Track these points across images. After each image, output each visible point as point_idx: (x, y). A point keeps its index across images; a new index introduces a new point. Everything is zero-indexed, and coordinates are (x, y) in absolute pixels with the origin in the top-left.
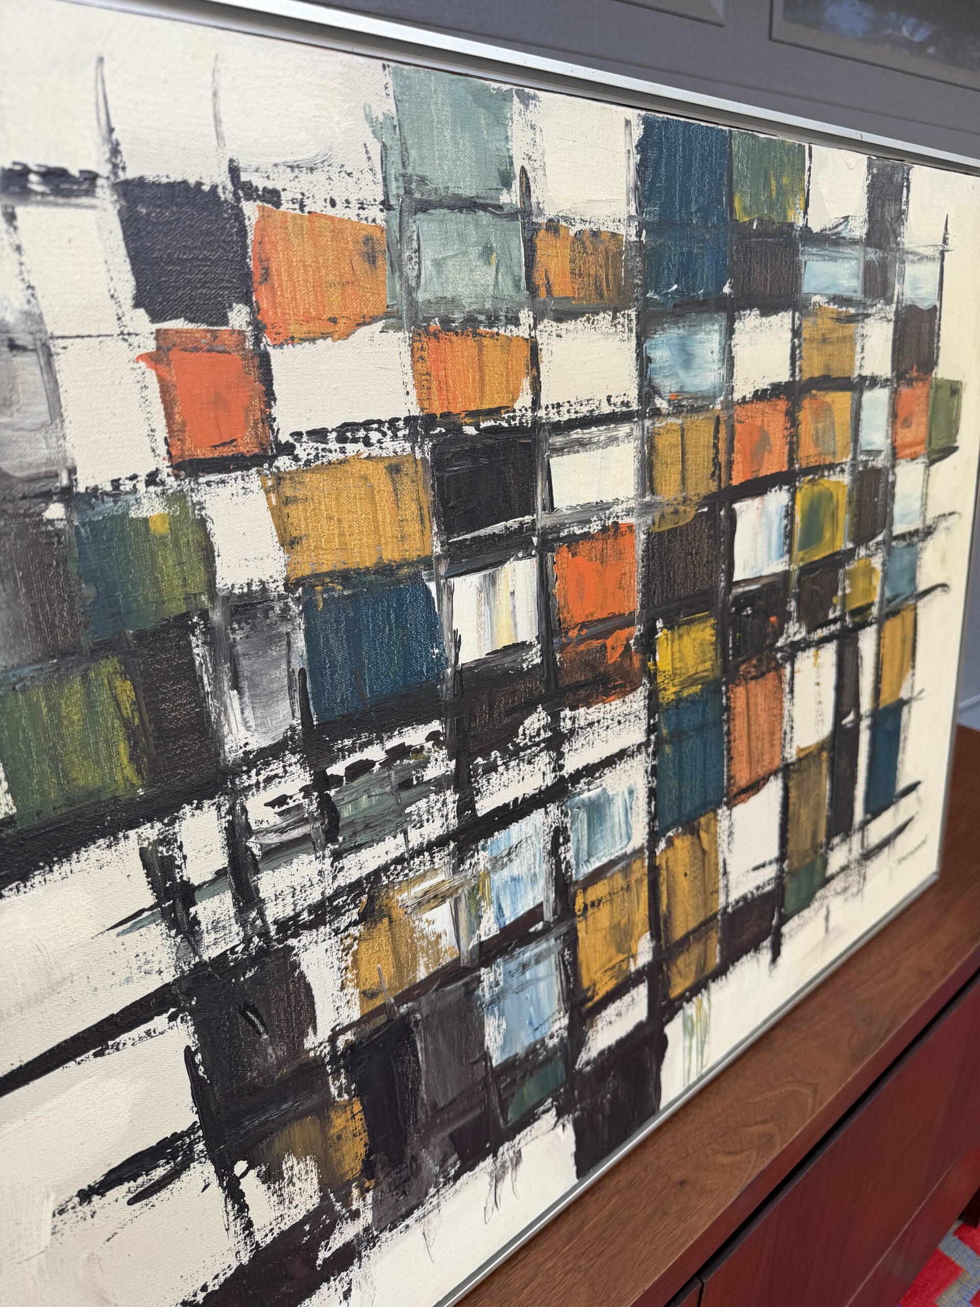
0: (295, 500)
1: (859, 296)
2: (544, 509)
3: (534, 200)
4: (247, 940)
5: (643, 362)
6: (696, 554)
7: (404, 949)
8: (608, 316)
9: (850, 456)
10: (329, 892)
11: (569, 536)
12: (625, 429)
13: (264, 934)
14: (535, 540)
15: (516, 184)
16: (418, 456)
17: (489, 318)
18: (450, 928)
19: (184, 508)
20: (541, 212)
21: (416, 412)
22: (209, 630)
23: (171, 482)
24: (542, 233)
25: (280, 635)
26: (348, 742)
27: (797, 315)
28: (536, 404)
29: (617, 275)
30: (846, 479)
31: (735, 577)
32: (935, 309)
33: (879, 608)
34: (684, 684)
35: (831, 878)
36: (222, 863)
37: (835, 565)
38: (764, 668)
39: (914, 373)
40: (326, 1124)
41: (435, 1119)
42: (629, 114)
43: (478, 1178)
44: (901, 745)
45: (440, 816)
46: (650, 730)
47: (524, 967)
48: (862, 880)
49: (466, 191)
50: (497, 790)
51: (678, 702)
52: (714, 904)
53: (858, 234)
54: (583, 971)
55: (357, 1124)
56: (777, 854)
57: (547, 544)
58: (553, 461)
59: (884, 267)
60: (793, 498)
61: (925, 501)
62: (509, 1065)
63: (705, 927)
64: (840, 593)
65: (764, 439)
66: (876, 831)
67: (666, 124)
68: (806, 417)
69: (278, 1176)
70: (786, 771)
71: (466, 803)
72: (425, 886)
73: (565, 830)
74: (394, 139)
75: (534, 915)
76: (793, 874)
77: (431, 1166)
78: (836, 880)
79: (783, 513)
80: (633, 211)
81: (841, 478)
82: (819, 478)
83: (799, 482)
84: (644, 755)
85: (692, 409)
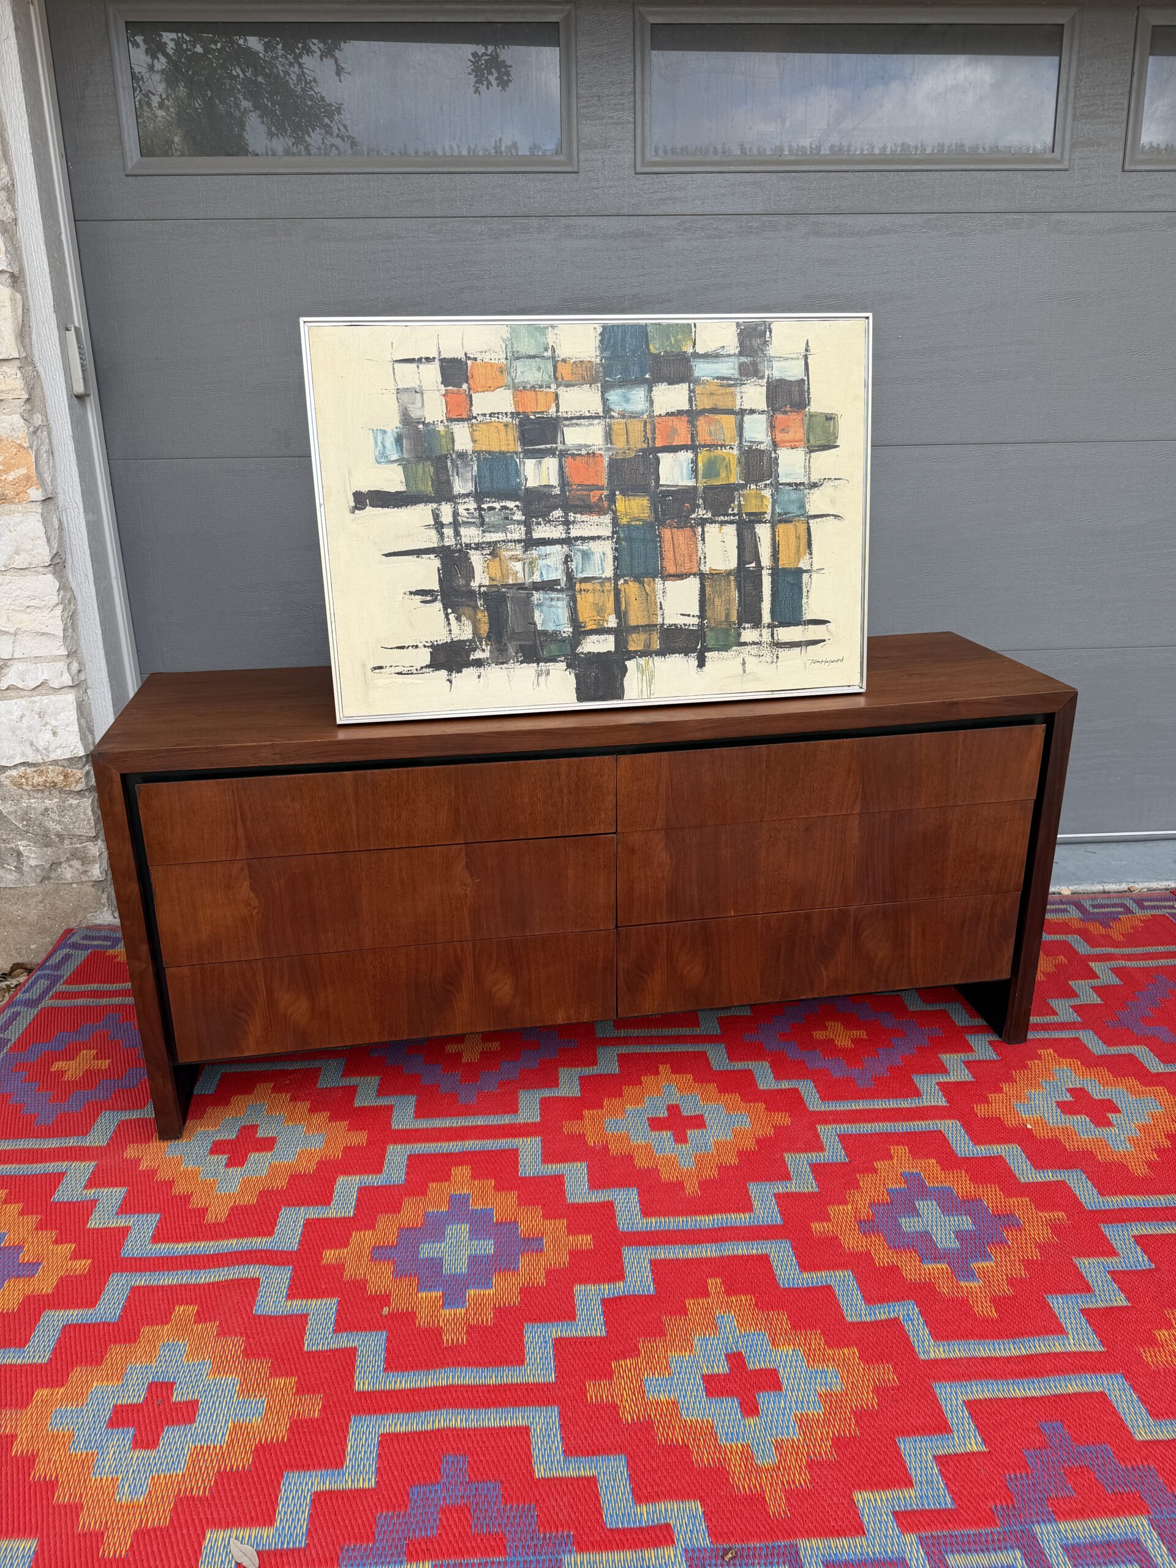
0: (476, 430)
1: (737, 376)
3: (557, 354)
4: (456, 545)
5: (605, 401)
6: (637, 470)
7: (505, 571)
8: (588, 386)
9: (737, 442)
10: (481, 541)
11: (571, 453)
12: (597, 421)
13: (461, 545)
14: (557, 452)
15: (550, 350)
16: (514, 423)
17: (539, 386)
18: (522, 571)
19: (448, 429)
20: (559, 357)
21: (514, 411)
22: (452, 460)
23: (446, 423)
24: (560, 363)
25: (470, 464)
26: (489, 499)
27: (692, 384)
28: (557, 411)
30: (735, 452)
31: (661, 483)
32: (803, 380)
33: (772, 517)
34: (632, 519)
35: (745, 644)
36: (452, 521)
37: (730, 490)
38: (683, 525)
39: (788, 408)
40: (476, 614)
41: (514, 635)
42: (595, 326)
43: (531, 669)
44: (805, 594)
45: (519, 533)
46: (614, 533)
47: (552, 599)
48: (775, 657)
49: (533, 353)
50: (541, 532)
51: (629, 526)
52: (655, 620)
53: (732, 352)
54: (580, 614)
55: (486, 619)
56: (698, 614)
57: (563, 455)
58: (565, 429)
59: (754, 364)
60: (696, 456)
61: (808, 469)
62: (544, 633)
63: (649, 628)
64: (736, 503)
65: (675, 431)
66: (785, 634)
67: (613, 326)
68: (702, 423)
69: (460, 621)
70: (702, 576)
71: (529, 532)
72: (513, 553)
73: (571, 557)
74: (509, 343)
75: (557, 582)
76: (712, 629)
77: (511, 651)
78: (750, 647)
79: (690, 461)
80: (598, 353)
81: (731, 451)
82: (714, 449)
83: (700, 450)
84: (610, 541)
85: (631, 417)
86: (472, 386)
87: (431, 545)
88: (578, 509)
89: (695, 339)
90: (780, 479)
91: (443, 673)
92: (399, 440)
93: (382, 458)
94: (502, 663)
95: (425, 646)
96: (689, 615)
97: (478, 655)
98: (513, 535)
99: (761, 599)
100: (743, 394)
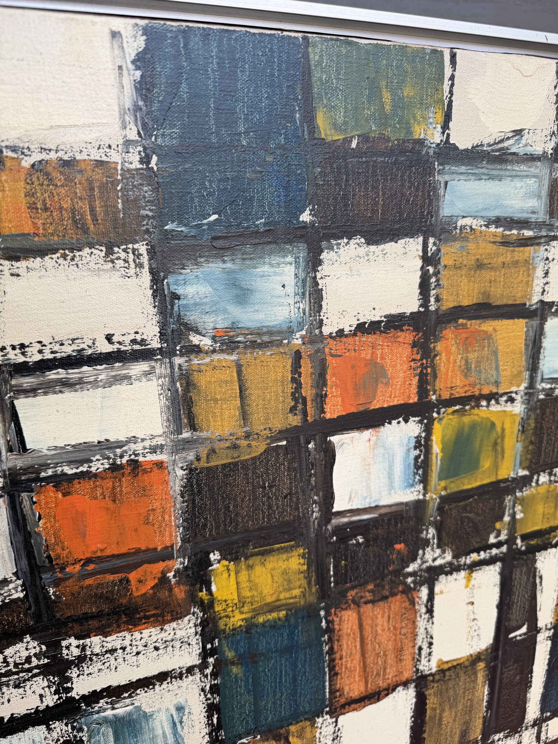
1: (542, 216)
2: (12, 451)
5: (166, 298)
6: (270, 487)
9: (524, 385)
11: (55, 476)
12: (143, 366)
27: (431, 240)
29: (111, 208)
30: (518, 407)
31: (337, 508)
34: (257, 612)
37: (498, 492)
38: (385, 592)
42: (117, 24)
46: (205, 654)
51: (249, 628)
53: (538, 149)
57: (19, 485)
58: (22, 404)
60: (428, 430)
64: (507, 519)
65: (377, 372)
67: (186, 33)
68: (448, 348)
70: (422, 682)
79: (412, 444)
80: (133, 135)
81: (509, 407)
82: (473, 408)
83: (438, 413)
84: (198, 676)
85: (254, 345)
88: (94, 623)
89: (450, 102)
100: (551, 265)
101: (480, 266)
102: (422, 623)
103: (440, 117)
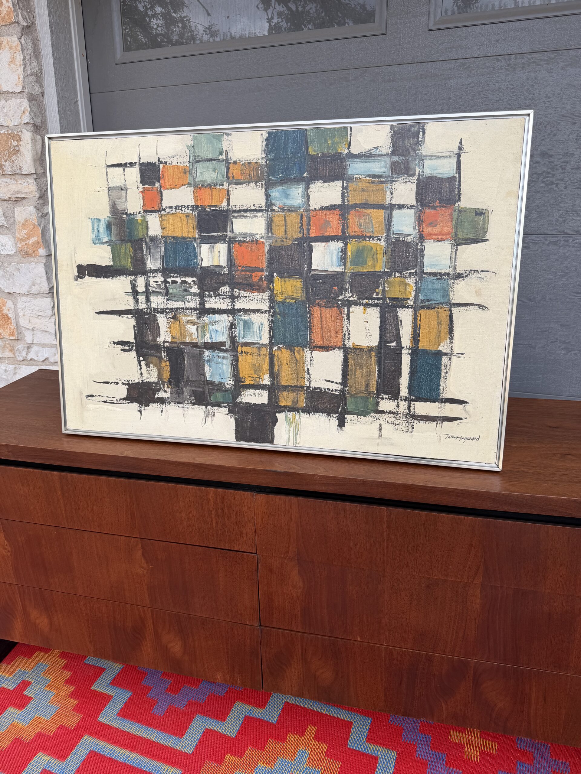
0: (165, 220)
1: (388, 174)
2: (230, 232)
3: (229, 157)
4: (147, 309)
5: (268, 196)
6: (292, 256)
7: (183, 331)
8: (254, 183)
9: (385, 234)
10: (165, 307)
11: (239, 240)
12: (260, 214)
13: (151, 309)
14: (227, 239)
15: (224, 154)
16: (194, 214)
17: (215, 184)
18: (196, 333)
19: (144, 219)
20: (231, 159)
21: (194, 204)
22: (146, 242)
23: (142, 213)
24: (231, 164)
25: (159, 247)
26: (172, 275)
27: (345, 182)
28: (228, 205)
29: (257, 173)
30: (383, 243)
31: (313, 268)
32: (454, 177)
33: (415, 302)
34: (287, 297)
35: (382, 412)
36: (144, 290)
37: (376, 276)
38: (330, 305)
39: (437, 204)
40: (160, 362)
41: (189, 382)
42: (262, 132)
43: (200, 410)
44: (443, 374)
45: (194, 302)
46: (270, 307)
47: (219, 357)
48: (410, 427)
49: (210, 157)
50: (212, 303)
51: (284, 303)
52: (302, 382)
53: (385, 152)
54: (240, 371)
55: (168, 368)
56: (341, 381)
57: (231, 241)
58: (234, 220)
59: (406, 163)
60: (346, 245)
61: (454, 261)
62: (212, 383)
63: (298, 388)
64: (381, 288)
65: (327, 223)
66: (421, 408)
67: (277, 132)
68: (353, 217)
69: (149, 367)
70: (346, 350)
71: (202, 303)
72: (190, 318)
73: (235, 325)
74: (192, 149)
75: (223, 344)
76: (352, 396)
77: (186, 394)
78: (386, 415)
79: (340, 250)
80: (264, 156)
81: (378, 242)
82: (363, 240)
83: (349, 240)
84: (268, 315)
85: (289, 211)
86: (163, 184)
87: (129, 308)
88: (242, 286)
89: (350, 141)
90: (425, 269)
91: (136, 405)
92: (109, 226)
93: (97, 241)
94: (179, 403)
95: (123, 384)
96: (332, 382)
97: (161, 394)
98: (190, 304)
99: (400, 375)
100: (393, 191)
101: (363, 190)
102: (345, 323)
103: (347, 145)
